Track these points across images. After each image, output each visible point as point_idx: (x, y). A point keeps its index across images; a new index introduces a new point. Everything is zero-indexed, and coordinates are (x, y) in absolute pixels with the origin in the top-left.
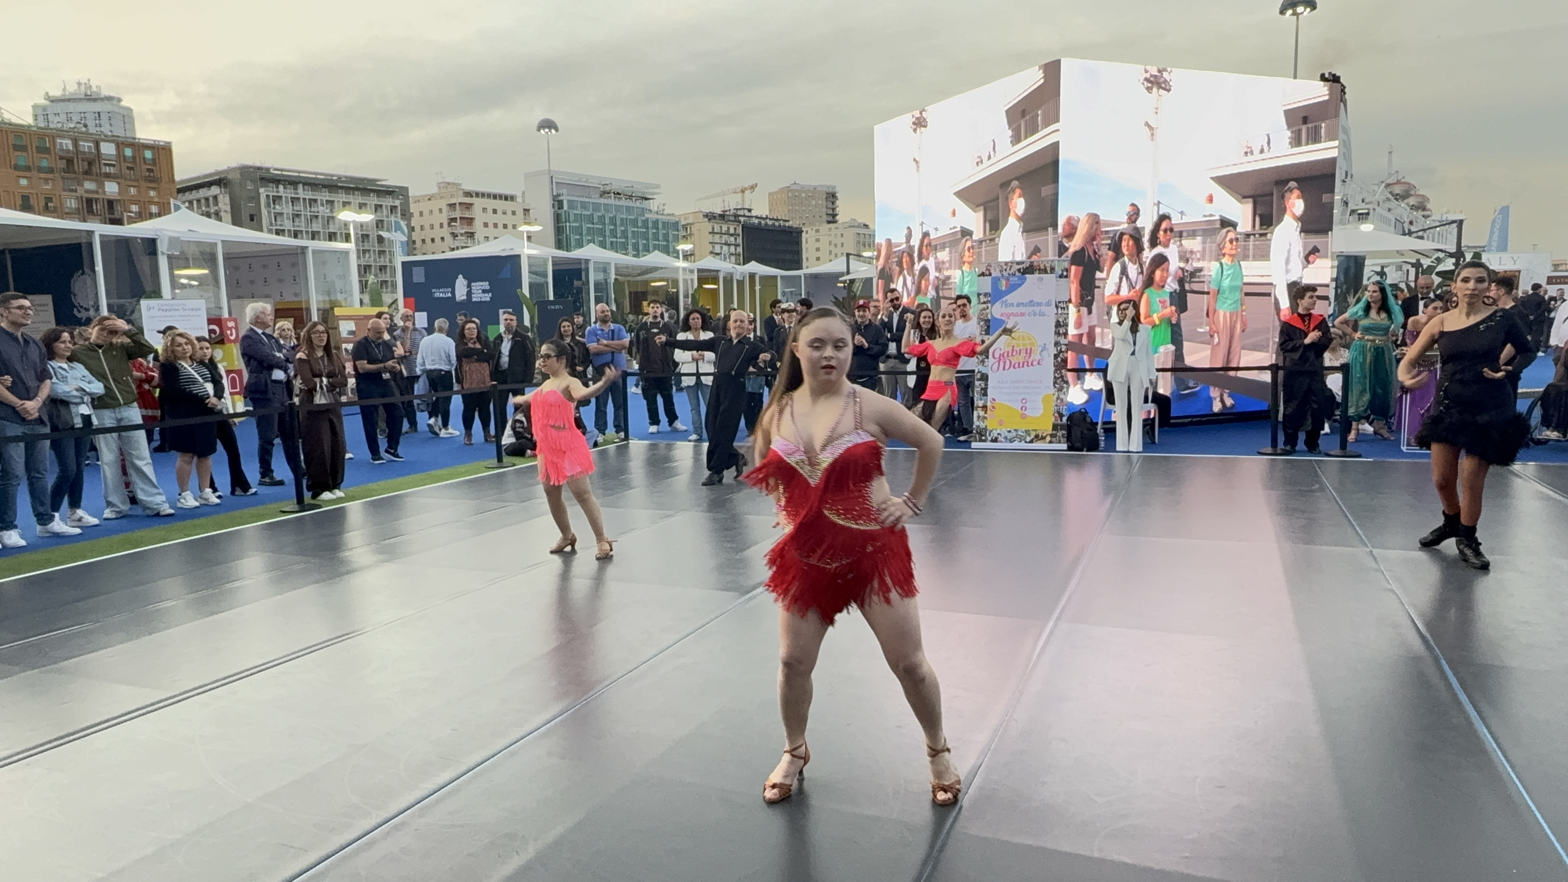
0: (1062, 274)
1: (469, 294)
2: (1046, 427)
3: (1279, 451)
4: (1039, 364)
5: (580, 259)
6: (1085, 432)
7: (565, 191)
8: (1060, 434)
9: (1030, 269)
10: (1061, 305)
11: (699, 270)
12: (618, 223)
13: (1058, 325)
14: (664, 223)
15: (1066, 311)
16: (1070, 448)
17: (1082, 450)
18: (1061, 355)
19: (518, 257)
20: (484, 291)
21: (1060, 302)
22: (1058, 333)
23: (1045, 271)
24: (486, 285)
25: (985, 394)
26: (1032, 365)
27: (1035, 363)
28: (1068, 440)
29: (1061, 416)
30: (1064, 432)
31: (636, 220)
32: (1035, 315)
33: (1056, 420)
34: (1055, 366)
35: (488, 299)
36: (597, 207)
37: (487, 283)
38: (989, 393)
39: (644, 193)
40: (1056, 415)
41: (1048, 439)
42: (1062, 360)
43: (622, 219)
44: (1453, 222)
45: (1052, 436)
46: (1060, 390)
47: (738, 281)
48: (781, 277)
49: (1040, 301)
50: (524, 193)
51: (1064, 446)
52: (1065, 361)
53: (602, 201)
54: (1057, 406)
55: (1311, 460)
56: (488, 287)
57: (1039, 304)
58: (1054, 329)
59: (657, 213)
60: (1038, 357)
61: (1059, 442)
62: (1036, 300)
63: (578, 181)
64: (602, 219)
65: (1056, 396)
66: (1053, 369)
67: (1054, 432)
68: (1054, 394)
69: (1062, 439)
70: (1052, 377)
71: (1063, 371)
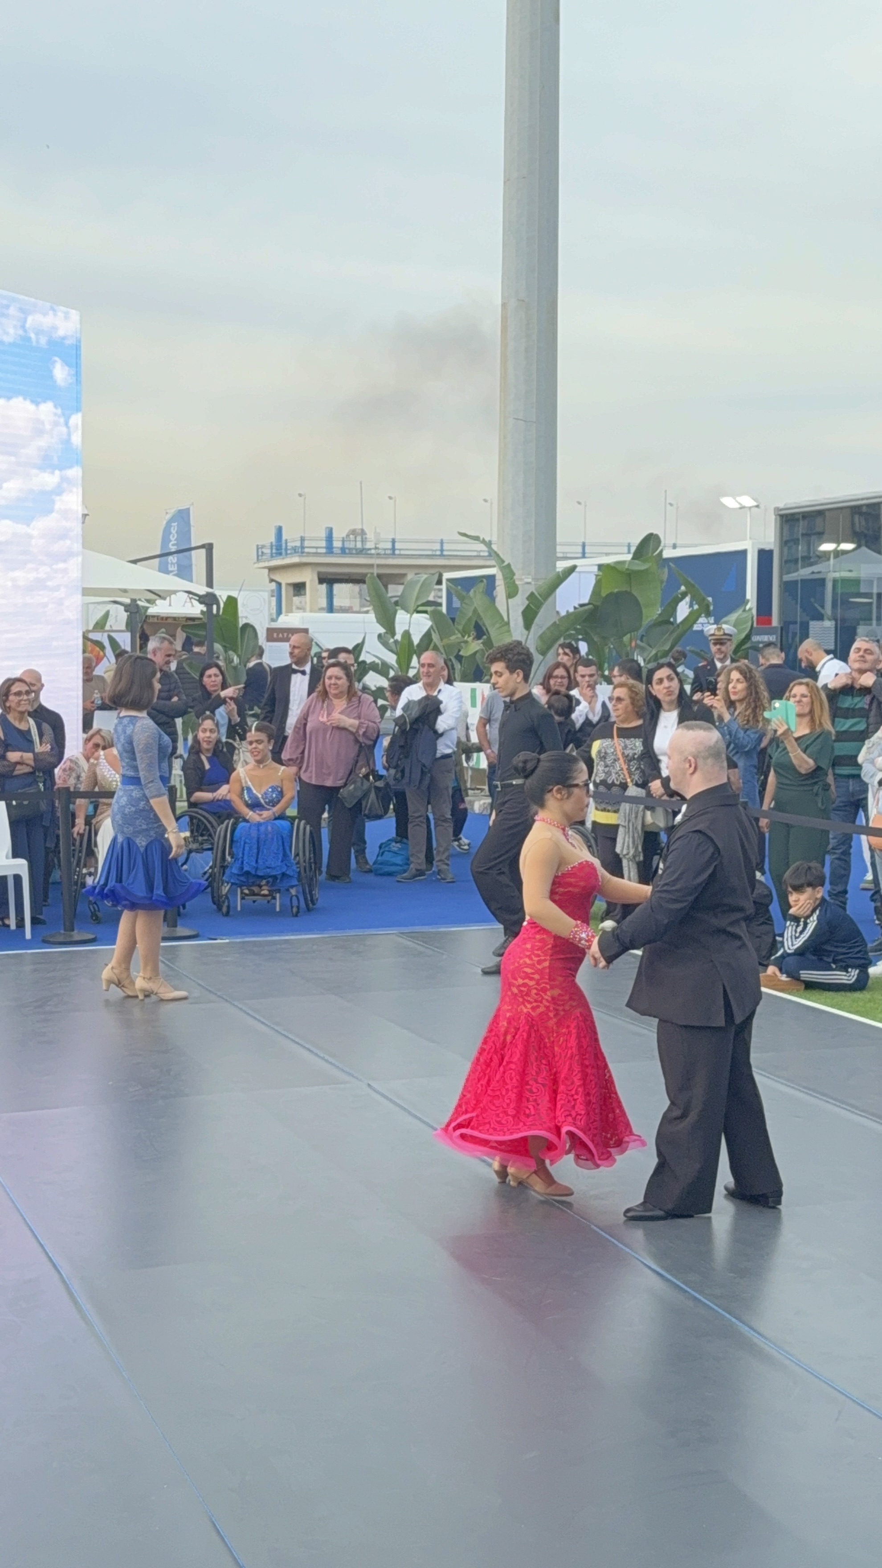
44: (203, 546)
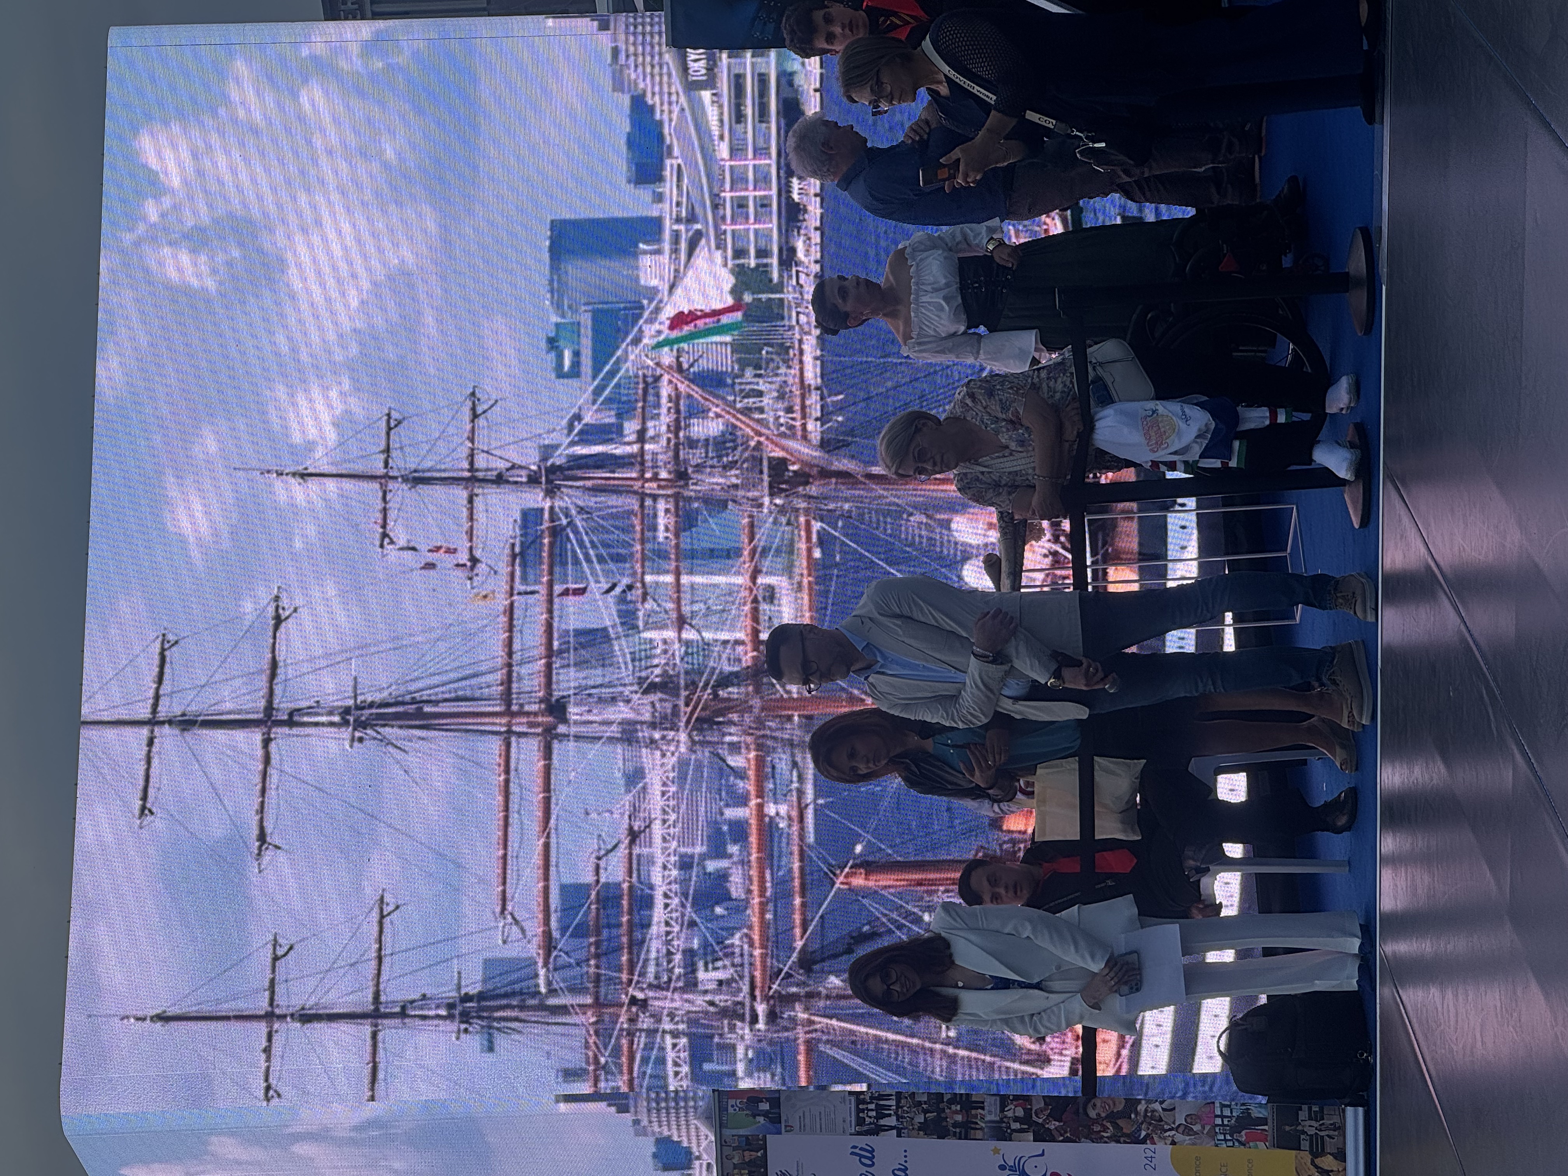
0: (765, 1114)
8: (1310, 1127)
10: (871, 1116)
13: (936, 1127)
15: (893, 1103)
16: (1362, 1098)
18: (1040, 1121)
21: (860, 1122)
22: (965, 1131)
30: (1303, 1115)
33: (1262, 1137)
34: (1073, 1138)
41: (1328, 1162)
42: (1055, 1115)
45: (1317, 1152)
46: (1156, 1122)
51: (1354, 1117)
54: (1212, 1135)
58: (950, 1143)
61: (1341, 1129)
65: (1179, 1137)
66: (1085, 1147)
67: (1305, 1145)
68: (1173, 1143)
69: (1327, 1122)
70: (1113, 1144)
71: (1093, 1114)
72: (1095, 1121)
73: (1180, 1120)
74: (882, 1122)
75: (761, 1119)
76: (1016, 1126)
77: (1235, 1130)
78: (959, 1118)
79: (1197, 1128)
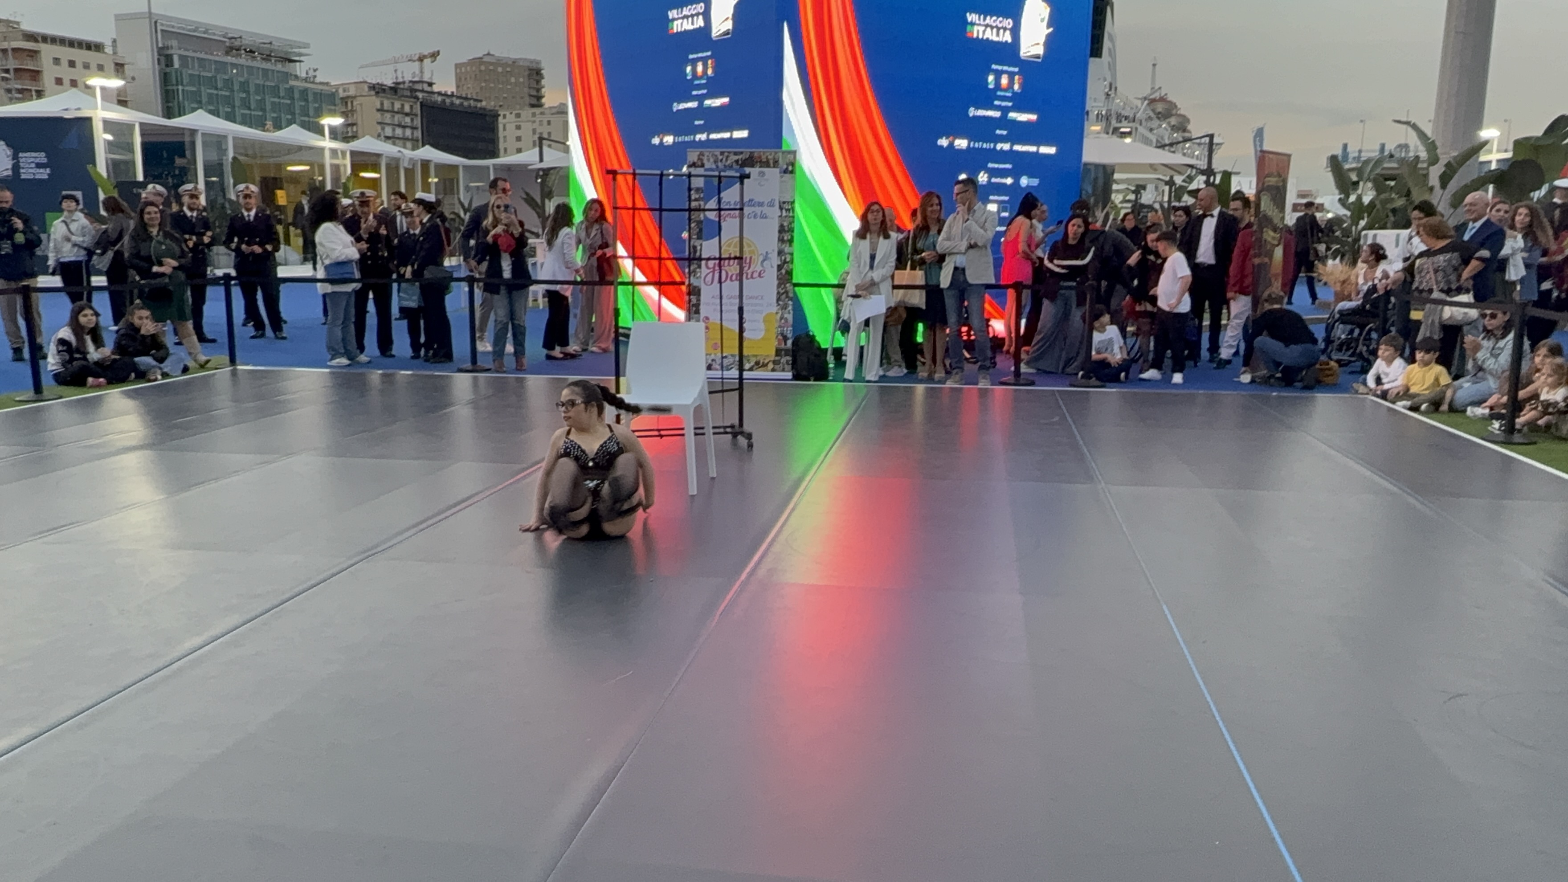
0: (787, 169)
1: (16, 168)
2: (769, 351)
3: (1022, 382)
4: (760, 275)
5: (183, 129)
6: (812, 357)
7: (174, 43)
8: (784, 360)
9: (750, 161)
10: (786, 206)
11: (353, 153)
12: (252, 89)
13: (782, 230)
14: (315, 94)
15: (791, 214)
16: (796, 377)
17: (809, 380)
18: (784, 267)
19: (89, 120)
20: (39, 166)
21: (784, 203)
22: (781, 240)
23: (766, 164)
24: (41, 157)
25: (697, 312)
26: (752, 277)
27: (756, 275)
28: (793, 368)
29: (785, 339)
30: (788, 358)
31: (277, 87)
32: (755, 217)
33: (779, 344)
34: (778, 279)
35: (46, 177)
36: (222, 67)
37: (43, 154)
38: (701, 311)
39: (287, 53)
40: (780, 337)
41: (771, 366)
42: (786, 272)
43: (256, 84)
44: (1206, 136)
45: (774, 362)
46: (785, 307)
47: (406, 170)
48: (465, 167)
49: (761, 201)
50: (114, 41)
51: (789, 375)
52: (790, 273)
53: (229, 59)
54: (780, 327)
55: (1053, 391)
56: (45, 160)
57: (761, 204)
58: (776, 235)
59: (306, 80)
60: (759, 268)
61: (783, 370)
62: (757, 200)
63: (194, 31)
64: (228, 84)
65: (779, 315)
66: (776, 282)
67: (777, 358)
68: (777, 313)
69: (786, 366)
70: (775, 292)
71: (788, 285)
72: (785, 287)
73: (786, 316)
74: (784, 211)
75: (785, 167)
76: (783, 258)
77: (782, 334)
78: (786, 238)
79: (783, 321)
